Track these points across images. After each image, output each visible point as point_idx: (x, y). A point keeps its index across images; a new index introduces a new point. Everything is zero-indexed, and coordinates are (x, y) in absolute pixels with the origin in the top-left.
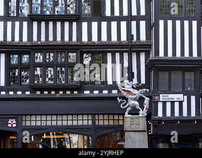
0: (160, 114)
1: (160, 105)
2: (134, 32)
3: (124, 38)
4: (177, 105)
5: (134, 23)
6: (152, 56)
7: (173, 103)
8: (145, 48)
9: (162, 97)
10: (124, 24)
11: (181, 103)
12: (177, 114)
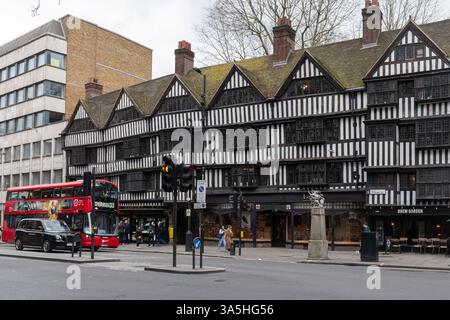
0: (371, 203)
1: (371, 197)
2: (358, 149)
3: (351, 154)
4: (381, 197)
5: (357, 143)
6: (365, 166)
7: (379, 195)
8: (364, 159)
9: (372, 192)
10: (351, 144)
11: (384, 195)
12: (381, 202)
